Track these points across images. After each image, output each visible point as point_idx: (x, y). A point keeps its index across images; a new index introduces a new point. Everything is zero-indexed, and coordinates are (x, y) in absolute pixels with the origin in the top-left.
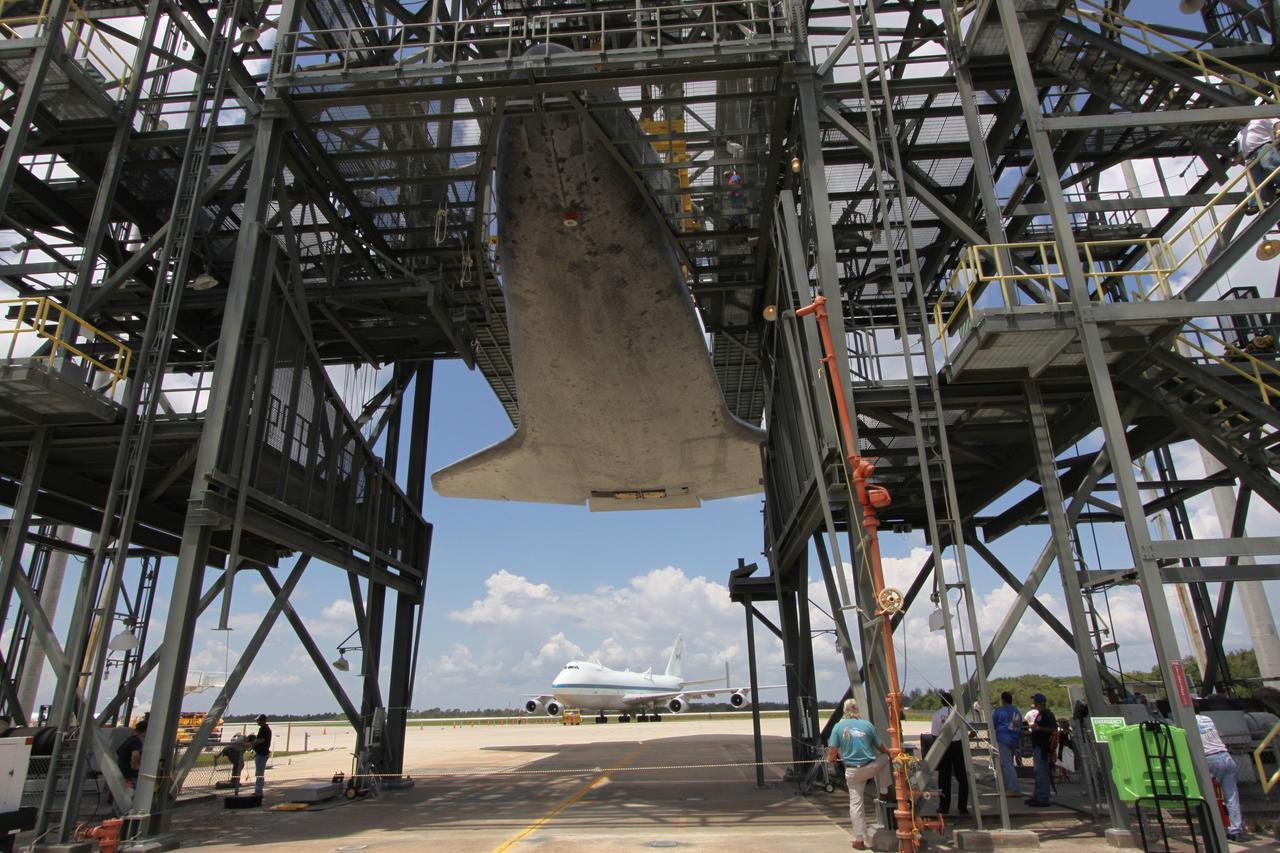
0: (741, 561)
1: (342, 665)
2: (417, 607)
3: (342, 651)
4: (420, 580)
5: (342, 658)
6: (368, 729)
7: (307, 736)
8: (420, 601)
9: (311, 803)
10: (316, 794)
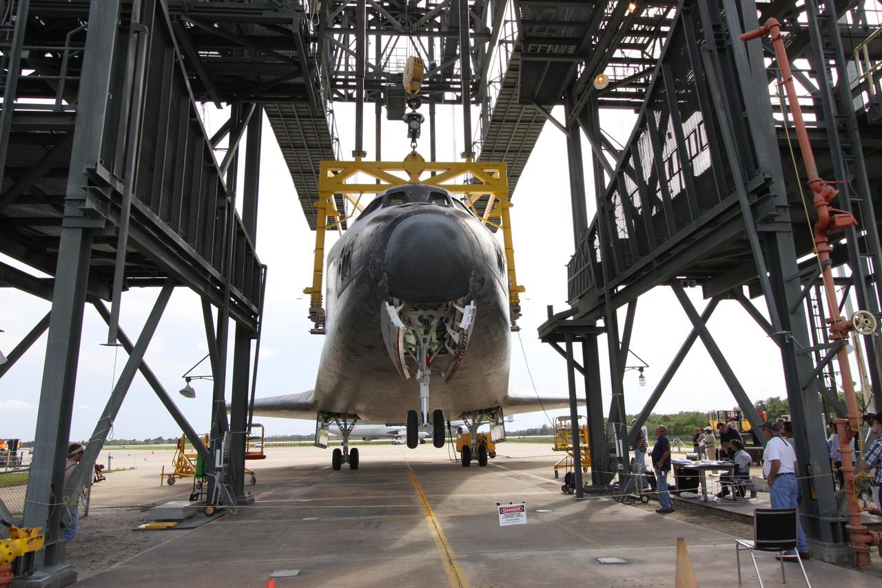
0: (550, 308)
1: (189, 393)
2: (253, 342)
3: (188, 379)
4: (256, 316)
5: (188, 386)
6: (218, 451)
7: (110, 458)
8: (257, 336)
9: (179, 521)
10: (182, 512)
